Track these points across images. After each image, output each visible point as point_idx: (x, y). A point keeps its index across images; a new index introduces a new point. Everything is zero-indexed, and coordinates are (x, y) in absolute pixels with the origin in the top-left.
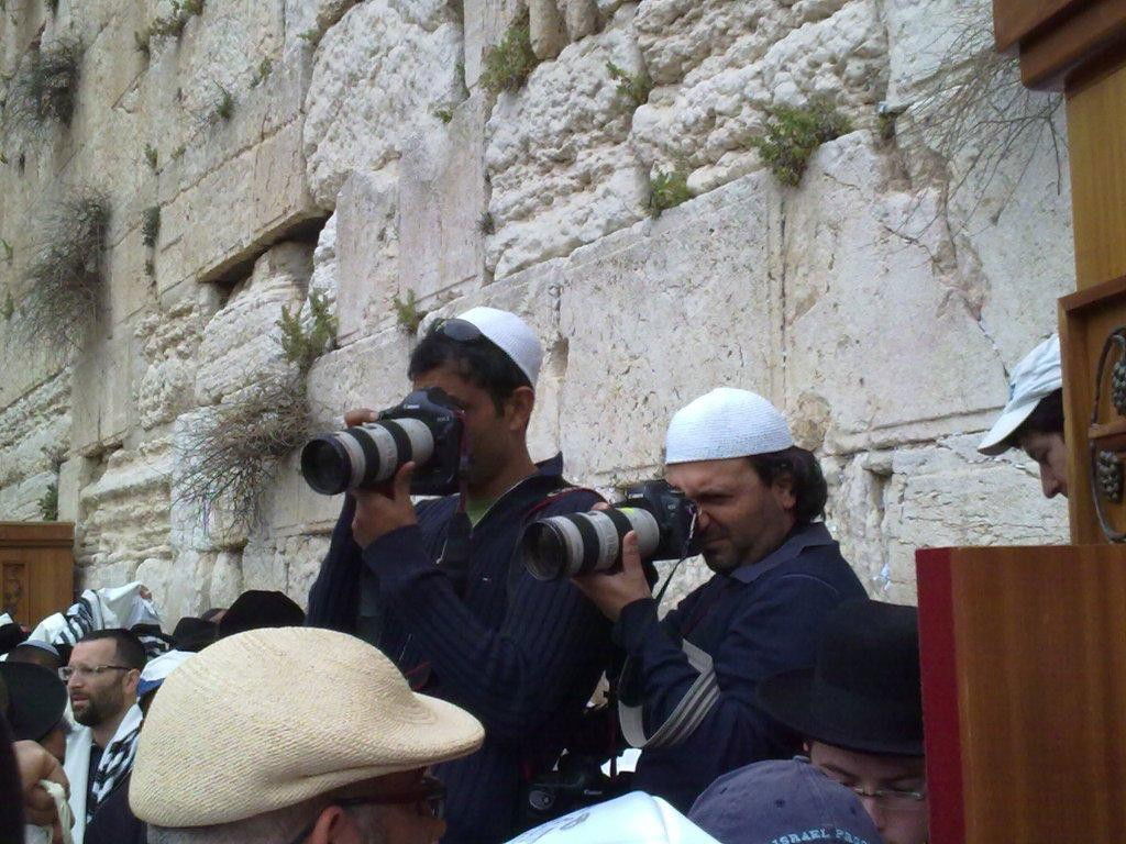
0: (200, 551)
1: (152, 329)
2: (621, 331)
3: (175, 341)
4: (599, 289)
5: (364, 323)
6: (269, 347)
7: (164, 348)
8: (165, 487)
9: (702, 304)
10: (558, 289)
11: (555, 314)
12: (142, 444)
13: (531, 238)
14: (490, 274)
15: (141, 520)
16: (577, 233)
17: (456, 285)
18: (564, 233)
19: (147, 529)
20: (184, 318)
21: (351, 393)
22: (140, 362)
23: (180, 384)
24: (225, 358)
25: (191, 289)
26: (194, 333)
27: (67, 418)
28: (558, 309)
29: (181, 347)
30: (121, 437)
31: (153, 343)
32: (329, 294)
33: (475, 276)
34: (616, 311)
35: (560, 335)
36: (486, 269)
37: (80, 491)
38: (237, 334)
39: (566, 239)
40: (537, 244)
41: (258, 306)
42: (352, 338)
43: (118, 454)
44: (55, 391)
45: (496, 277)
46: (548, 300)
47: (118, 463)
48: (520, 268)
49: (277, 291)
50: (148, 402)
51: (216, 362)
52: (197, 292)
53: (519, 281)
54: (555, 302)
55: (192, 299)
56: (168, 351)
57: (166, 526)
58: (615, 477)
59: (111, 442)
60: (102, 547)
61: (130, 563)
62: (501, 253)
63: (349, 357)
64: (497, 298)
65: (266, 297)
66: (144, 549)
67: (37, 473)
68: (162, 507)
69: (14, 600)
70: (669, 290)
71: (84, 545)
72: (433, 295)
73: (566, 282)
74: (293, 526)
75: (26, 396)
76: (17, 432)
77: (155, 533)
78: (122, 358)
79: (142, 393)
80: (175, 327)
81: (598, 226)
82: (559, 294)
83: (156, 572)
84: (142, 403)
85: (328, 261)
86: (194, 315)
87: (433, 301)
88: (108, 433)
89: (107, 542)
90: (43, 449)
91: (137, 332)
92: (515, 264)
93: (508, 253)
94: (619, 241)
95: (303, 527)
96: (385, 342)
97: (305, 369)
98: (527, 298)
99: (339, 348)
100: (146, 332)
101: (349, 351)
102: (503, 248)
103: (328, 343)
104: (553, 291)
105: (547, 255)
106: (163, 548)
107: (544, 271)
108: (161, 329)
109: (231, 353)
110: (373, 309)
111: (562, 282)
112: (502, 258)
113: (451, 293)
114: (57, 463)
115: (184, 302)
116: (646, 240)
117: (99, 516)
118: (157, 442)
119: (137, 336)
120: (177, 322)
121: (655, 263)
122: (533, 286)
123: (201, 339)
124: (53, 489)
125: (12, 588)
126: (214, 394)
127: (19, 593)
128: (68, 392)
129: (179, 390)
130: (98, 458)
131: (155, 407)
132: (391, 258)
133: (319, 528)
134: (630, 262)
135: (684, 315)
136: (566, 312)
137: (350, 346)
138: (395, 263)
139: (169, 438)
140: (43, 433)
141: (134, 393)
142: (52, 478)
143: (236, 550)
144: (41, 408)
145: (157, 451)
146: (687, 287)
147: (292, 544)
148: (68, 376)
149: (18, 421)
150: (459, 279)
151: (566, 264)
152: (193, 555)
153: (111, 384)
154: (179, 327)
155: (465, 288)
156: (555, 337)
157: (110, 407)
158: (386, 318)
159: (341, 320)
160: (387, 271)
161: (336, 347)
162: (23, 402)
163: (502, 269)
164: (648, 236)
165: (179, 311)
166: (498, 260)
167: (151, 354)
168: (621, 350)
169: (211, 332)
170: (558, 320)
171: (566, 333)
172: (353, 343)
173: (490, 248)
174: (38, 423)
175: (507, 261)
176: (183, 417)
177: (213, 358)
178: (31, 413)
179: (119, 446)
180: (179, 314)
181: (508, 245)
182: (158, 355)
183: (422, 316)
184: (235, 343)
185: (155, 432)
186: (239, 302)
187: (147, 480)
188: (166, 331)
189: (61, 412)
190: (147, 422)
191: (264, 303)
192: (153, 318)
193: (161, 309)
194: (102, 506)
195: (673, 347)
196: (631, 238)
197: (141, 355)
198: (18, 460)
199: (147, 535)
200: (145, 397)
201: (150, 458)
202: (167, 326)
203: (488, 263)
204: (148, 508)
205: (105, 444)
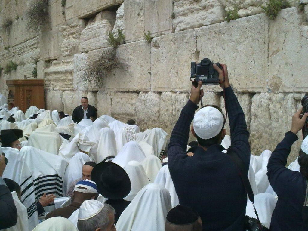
0: (83, 91)
1: (65, 29)
2: (217, 51)
3: (72, 34)
4: (210, 39)
5: (133, 38)
6: (103, 40)
7: (69, 35)
8: (71, 72)
9: (242, 48)
10: (197, 37)
11: (195, 44)
12: (63, 60)
13: (187, 21)
14: (174, 30)
15: (63, 80)
16: (202, 22)
17: (163, 31)
18: (198, 21)
19: (65, 83)
20: (75, 28)
21: (130, 56)
22: (61, 38)
23: (74, 46)
24: (89, 41)
25: (77, 20)
26: (78, 32)
27: (38, 50)
28: (196, 42)
29: (74, 36)
30: (56, 58)
31: (65, 33)
32: (122, 28)
33: (169, 30)
34: (215, 46)
35: (197, 49)
36: (173, 28)
37: (44, 70)
38: (93, 35)
39: (198, 23)
40: (189, 23)
41: (99, 28)
42: (130, 41)
43: (55, 62)
44: (34, 42)
45: (176, 31)
46: (193, 40)
47: (55, 64)
48: (184, 30)
49: (104, 25)
50: (64, 49)
51: (86, 42)
52: (79, 21)
53: (184, 33)
54: (195, 41)
55: (77, 23)
56: (70, 36)
57: (72, 83)
58: (214, 89)
59: (53, 58)
60: (51, 86)
61: (61, 91)
62: (177, 24)
63: (129, 47)
64: (177, 37)
65: (101, 26)
66: (64, 88)
67: (29, 64)
68: (70, 78)
69: (29, 99)
70: (232, 42)
71: (45, 84)
72: (156, 33)
73: (199, 36)
74: (113, 89)
75: (24, 42)
76: (22, 52)
77: (68, 84)
78: (55, 36)
79: (62, 46)
80: (72, 30)
81: (209, 21)
82: (197, 38)
83: (69, 95)
84: (62, 49)
85: (121, 18)
86: (78, 27)
87: (156, 35)
88: (52, 56)
89: (53, 85)
90: (31, 57)
91: (60, 30)
92: (182, 28)
93: (180, 24)
94: (216, 27)
95: (116, 89)
96: (141, 44)
97: (115, 48)
98: (187, 38)
99: (126, 43)
100: (63, 30)
101: (129, 45)
102: (178, 23)
103: (122, 41)
104: (195, 37)
105: (192, 27)
106: (71, 88)
107: (192, 32)
108: (68, 30)
109: (91, 40)
110: (136, 34)
111: (198, 35)
112: (178, 26)
113: (161, 33)
114: (36, 62)
115: (75, 24)
116: (225, 28)
117: (50, 77)
118: (68, 60)
119: (60, 31)
120: (72, 29)
121: (228, 35)
122: (189, 35)
123: (80, 34)
124: (35, 69)
125: (28, 96)
126: (86, 50)
127: (30, 98)
128: (38, 43)
129: (74, 47)
130: (49, 62)
131: (67, 51)
132: (142, 21)
133: (121, 90)
134: (220, 33)
135: (237, 50)
136: (199, 44)
137: (130, 43)
138: (143, 22)
139: (72, 60)
140: (31, 53)
141: (60, 46)
142: (35, 66)
143: (95, 92)
144: (30, 46)
145: (68, 62)
146: (238, 42)
147: (112, 93)
148: (38, 38)
149: (22, 49)
150: (164, 30)
151: (199, 31)
152: (81, 92)
153: (52, 43)
154: (73, 30)
155: (166, 32)
156: (195, 50)
157: (52, 49)
158: (140, 37)
159: (126, 36)
160: (140, 24)
161: (124, 43)
162: (23, 44)
163: (178, 29)
164: (226, 27)
165: (73, 26)
166: (177, 26)
167: (64, 36)
168: (216, 56)
169: (84, 33)
170: (196, 45)
171: (199, 49)
172: (130, 42)
173: (174, 23)
174: (28, 50)
175: (180, 27)
176: (76, 55)
177: (85, 40)
178: (26, 47)
179: (56, 59)
180: (73, 27)
181: (180, 22)
182: (66, 37)
183: (152, 38)
184: (92, 37)
185: (67, 57)
186: (93, 26)
187: (65, 70)
188: (69, 31)
189: (36, 48)
190: (64, 54)
191: (101, 28)
192: (65, 27)
193: (67, 24)
194: (51, 75)
195: (233, 58)
196: (220, 27)
197: (61, 36)
198: (23, 59)
199: (66, 84)
200: (63, 48)
201: (66, 64)
202: (70, 29)
203: (173, 26)
204: (66, 77)
205: (51, 59)
